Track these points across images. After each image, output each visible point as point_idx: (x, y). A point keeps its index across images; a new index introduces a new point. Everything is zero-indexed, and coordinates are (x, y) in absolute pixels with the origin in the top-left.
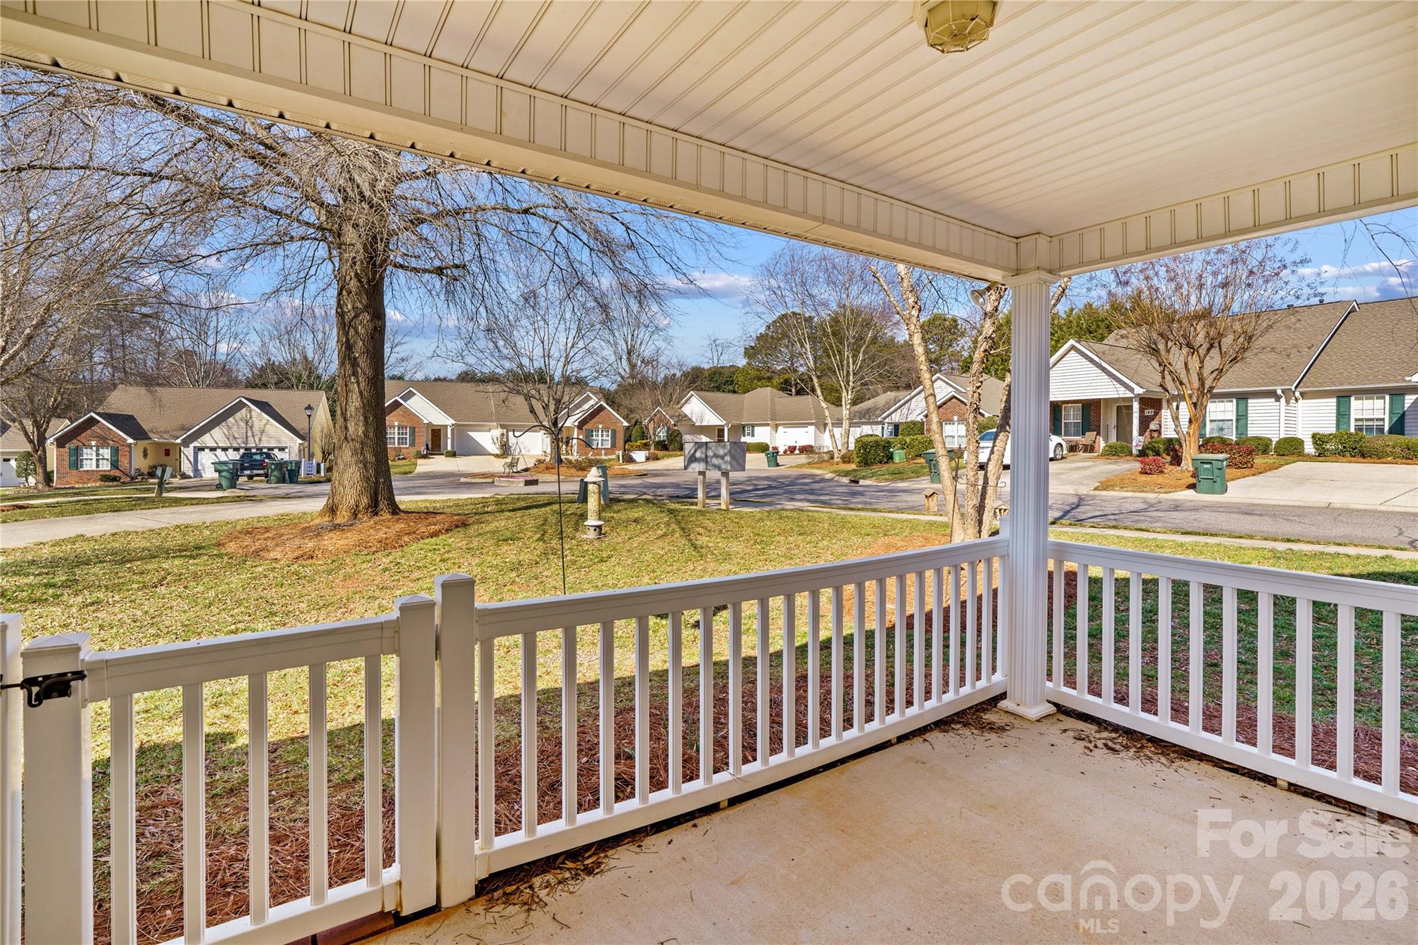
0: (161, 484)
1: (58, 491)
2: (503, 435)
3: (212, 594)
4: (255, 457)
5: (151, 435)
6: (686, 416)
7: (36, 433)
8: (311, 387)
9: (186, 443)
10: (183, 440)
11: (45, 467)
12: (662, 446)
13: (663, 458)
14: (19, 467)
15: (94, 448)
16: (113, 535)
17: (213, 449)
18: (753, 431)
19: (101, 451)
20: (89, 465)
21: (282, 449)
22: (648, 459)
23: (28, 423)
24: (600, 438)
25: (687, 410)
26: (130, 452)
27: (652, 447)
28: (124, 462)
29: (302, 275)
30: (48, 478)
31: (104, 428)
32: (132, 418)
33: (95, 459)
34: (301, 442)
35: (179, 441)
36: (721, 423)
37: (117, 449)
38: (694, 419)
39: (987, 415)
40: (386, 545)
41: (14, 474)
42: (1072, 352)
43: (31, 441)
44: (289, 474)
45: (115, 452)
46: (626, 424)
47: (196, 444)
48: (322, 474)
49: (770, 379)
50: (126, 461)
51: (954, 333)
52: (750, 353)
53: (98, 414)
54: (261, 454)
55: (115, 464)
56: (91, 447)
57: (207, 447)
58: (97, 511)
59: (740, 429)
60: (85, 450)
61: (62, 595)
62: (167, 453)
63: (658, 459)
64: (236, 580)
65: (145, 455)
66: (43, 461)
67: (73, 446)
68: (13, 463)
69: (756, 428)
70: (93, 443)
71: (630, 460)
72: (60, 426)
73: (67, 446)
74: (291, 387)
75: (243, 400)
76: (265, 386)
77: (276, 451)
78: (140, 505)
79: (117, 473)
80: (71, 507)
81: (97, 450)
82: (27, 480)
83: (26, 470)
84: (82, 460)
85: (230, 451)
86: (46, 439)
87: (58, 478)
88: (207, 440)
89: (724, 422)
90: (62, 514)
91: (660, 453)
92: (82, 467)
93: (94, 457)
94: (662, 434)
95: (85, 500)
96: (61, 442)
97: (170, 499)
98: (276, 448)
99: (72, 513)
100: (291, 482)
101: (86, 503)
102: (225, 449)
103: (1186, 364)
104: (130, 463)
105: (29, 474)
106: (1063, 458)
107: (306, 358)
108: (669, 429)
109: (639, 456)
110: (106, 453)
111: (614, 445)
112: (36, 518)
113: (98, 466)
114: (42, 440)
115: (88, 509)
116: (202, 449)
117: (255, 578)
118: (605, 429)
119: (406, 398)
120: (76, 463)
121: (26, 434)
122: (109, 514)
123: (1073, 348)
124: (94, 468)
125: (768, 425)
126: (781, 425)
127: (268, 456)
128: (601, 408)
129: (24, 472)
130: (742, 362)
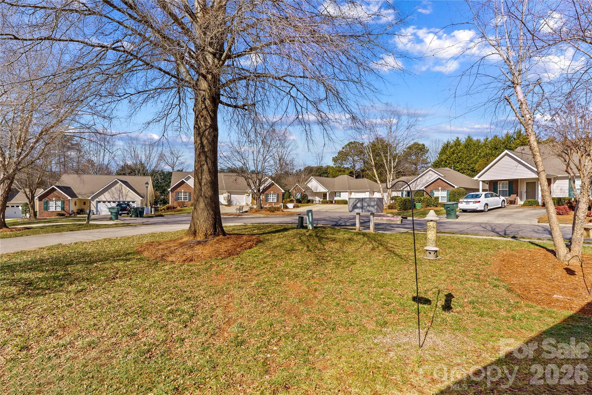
0: (88, 218)
1: (39, 220)
2: (228, 196)
3: (147, 284)
4: (122, 205)
5: (78, 195)
6: (309, 188)
7: (30, 194)
8: (144, 175)
9: (93, 199)
10: (91, 198)
11: (34, 209)
12: (299, 201)
13: (300, 207)
14: (23, 209)
15: (54, 201)
16: (76, 244)
17: (104, 202)
18: (340, 194)
19: (57, 203)
20: (52, 209)
21: (133, 202)
22: (294, 207)
23: (27, 190)
24: (272, 197)
25: (309, 185)
26: (69, 203)
27: (295, 202)
28: (66, 208)
29: (166, 113)
30: (35, 215)
31: (59, 193)
32: (70, 188)
33: (54, 206)
34: (142, 199)
35: (90, 198)
36: (325, 191)
37: (64, 202)
38: (313, 189)
39: (456, 187)
40: (230, 254)
41: (21, 213)
42: (506, 156)
43: (28, 198)
44: (139, 213)
45: (63, 203)
46: (283, 191)
47: (97, 200)
48: (153, 213)
49: (344, 171)
50: (68, 207)
51: (423, 151)
52: (335, 160)
53: (56, 186)
54: (125, 204)
55: (63, 209)
56: (53, 201)
57: (102, 201)
58: (63, 230)
59: (334, 194)
60: (50, 202)
61: (64, 284)
62: (85, 203)
63: (298, 207)
64: (157, 274)
65: (75, 205)
66: (33, 207)
67: (46, 201)
68: (20, 208)
69: (341, 193)
70: (54, 199)
71: (286, 207)
72: (40, 192)
73: (43, 200)
74: (135, 175)
75: (117, 180)
76: (124, 174)
77: (131, 203)
78: (82, 228)
79: (64, 212)
80: (50, 229)
81: (56, 202)
82: (26, 215)
83: (25, 211)
84: (49, 206)
85: (112, 203)
86: (34, 197)
87: (39, 214)
88: (102, 198)
89: (327, 190)
90: (47, 232)
91: (299, 205)
92: (49, 209)
93: (54, 205)
94: (299, 196)
95: (56, 225)
96: (41, 198)
97: (94, 225)
98: (131, 201)
99: (52, 232)
100: (140, 217)
101: (57, 226)
102: (109, 202)
103: (580, 160)
104: (69, 208)
105: (27, 213)
106: (505, 207)
107: (141, 162)
108: (302, 194)
109: (290, 205)
110: (59, 203)
111: (278, 201)
112: (36, 234)
113: (56, 209)
114: (33, 197)
115: (58, 229)
116: (99, 202)
117: (167, 274)
118: (274, 193)
119: (187, 179)
120: (47, 208)
121: (26, 195)
122: (69, 232)
123: (507, 154)
124: (54, 210)
125: (347, 192)
126: (353, 192)
127: (128, 205)
128: (272, 184)
129: (25, 212)
130: (331, 164)
